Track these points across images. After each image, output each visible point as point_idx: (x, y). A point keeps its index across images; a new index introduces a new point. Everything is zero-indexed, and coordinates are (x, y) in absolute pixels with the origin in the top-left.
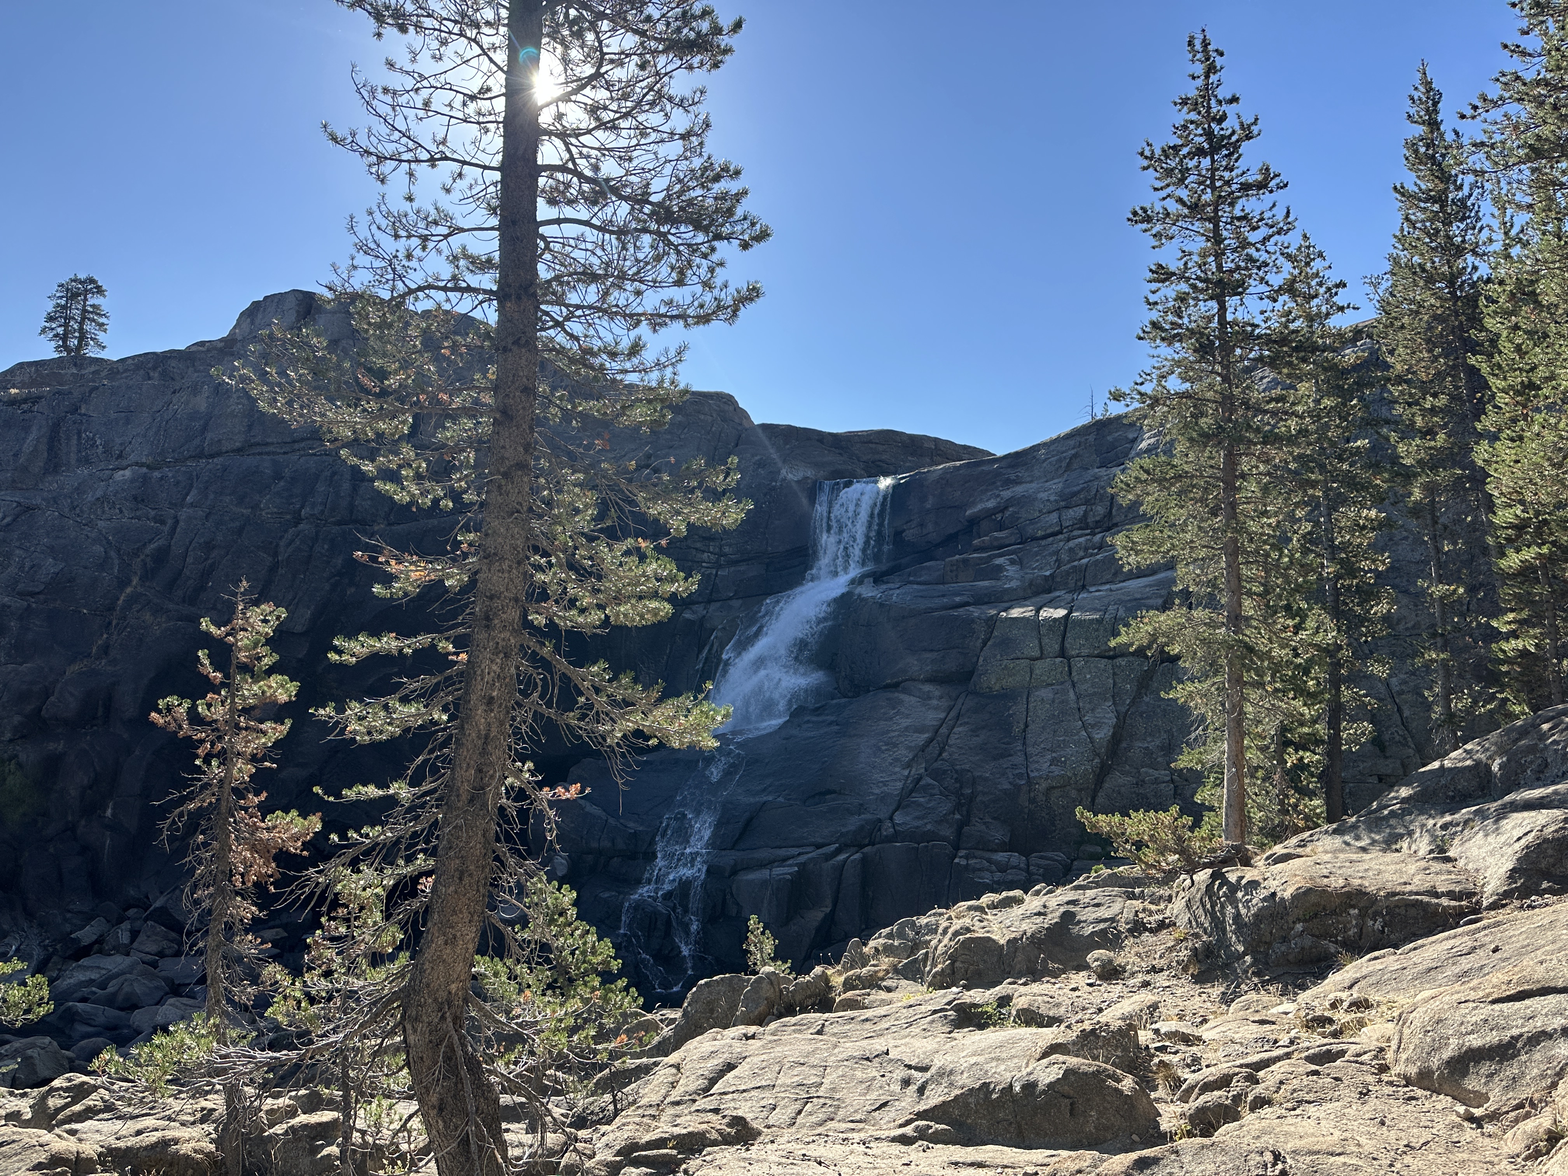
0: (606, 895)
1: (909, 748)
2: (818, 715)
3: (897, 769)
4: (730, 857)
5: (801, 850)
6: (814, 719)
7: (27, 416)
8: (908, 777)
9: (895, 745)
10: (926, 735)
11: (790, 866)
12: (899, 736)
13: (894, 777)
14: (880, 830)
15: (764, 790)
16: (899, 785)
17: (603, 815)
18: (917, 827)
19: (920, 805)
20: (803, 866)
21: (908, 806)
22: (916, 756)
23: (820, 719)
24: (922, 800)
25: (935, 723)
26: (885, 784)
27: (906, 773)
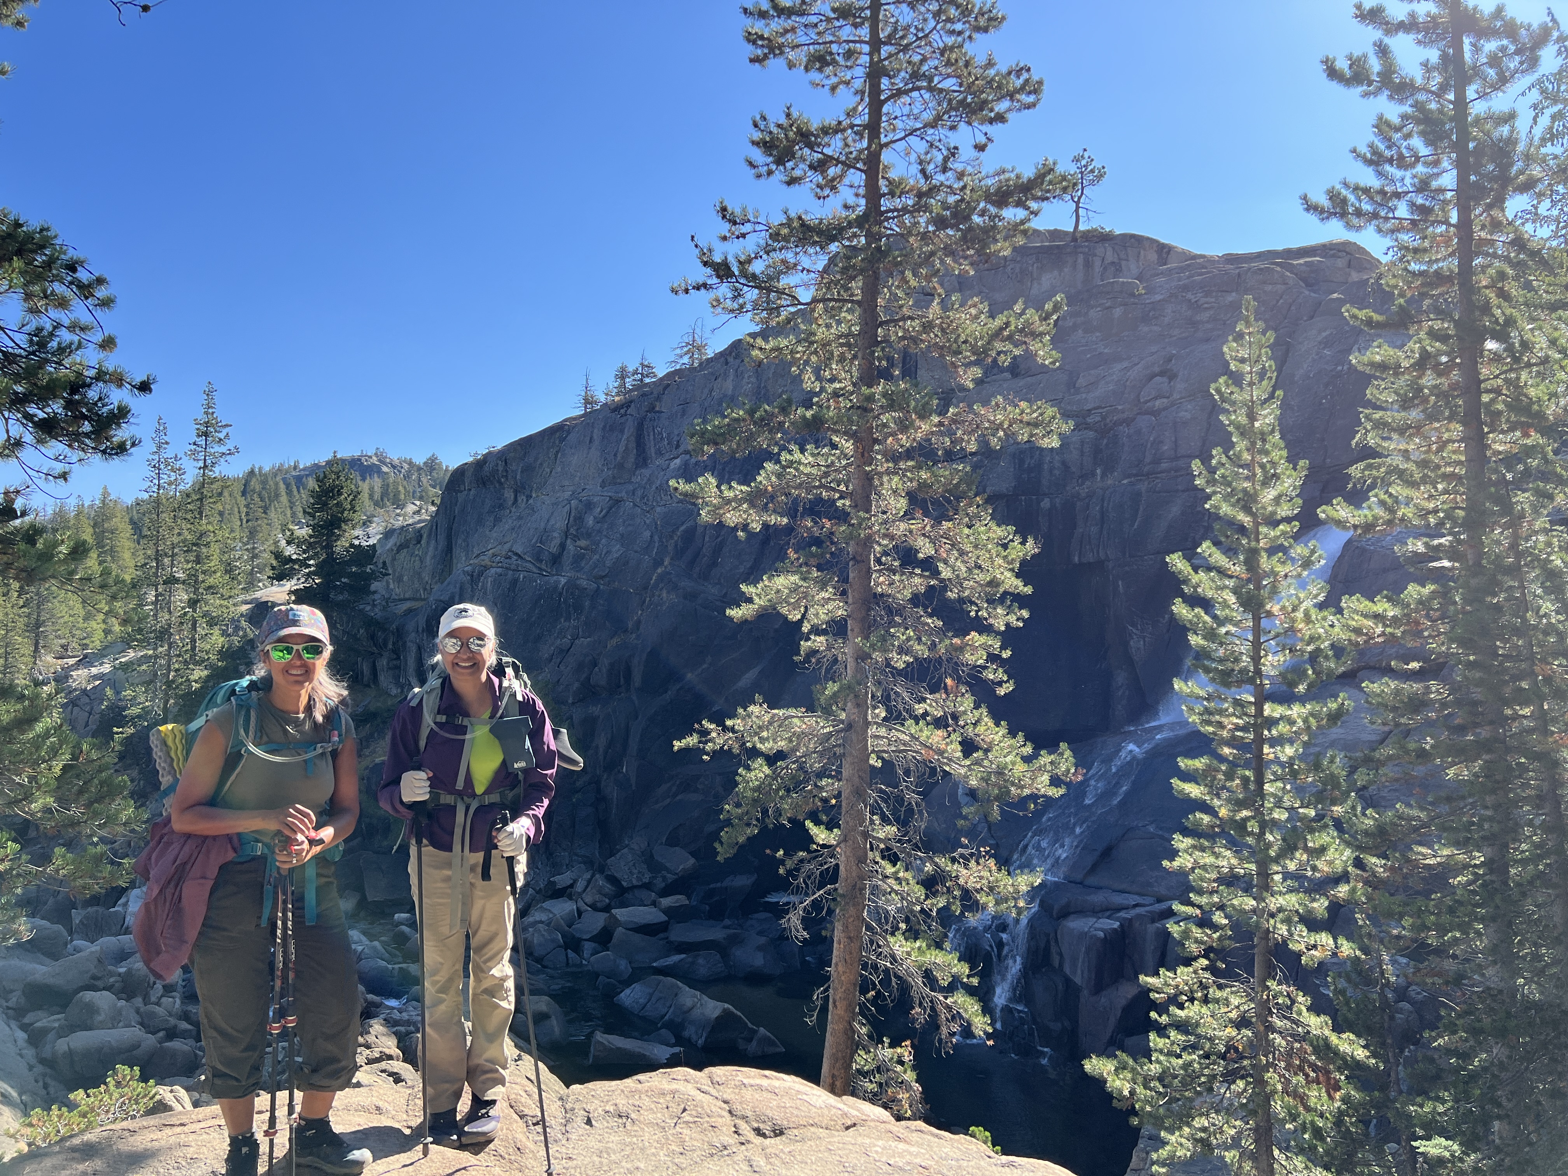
4: (1067, 894)
5: (1140, 900)
7: (623, 420)
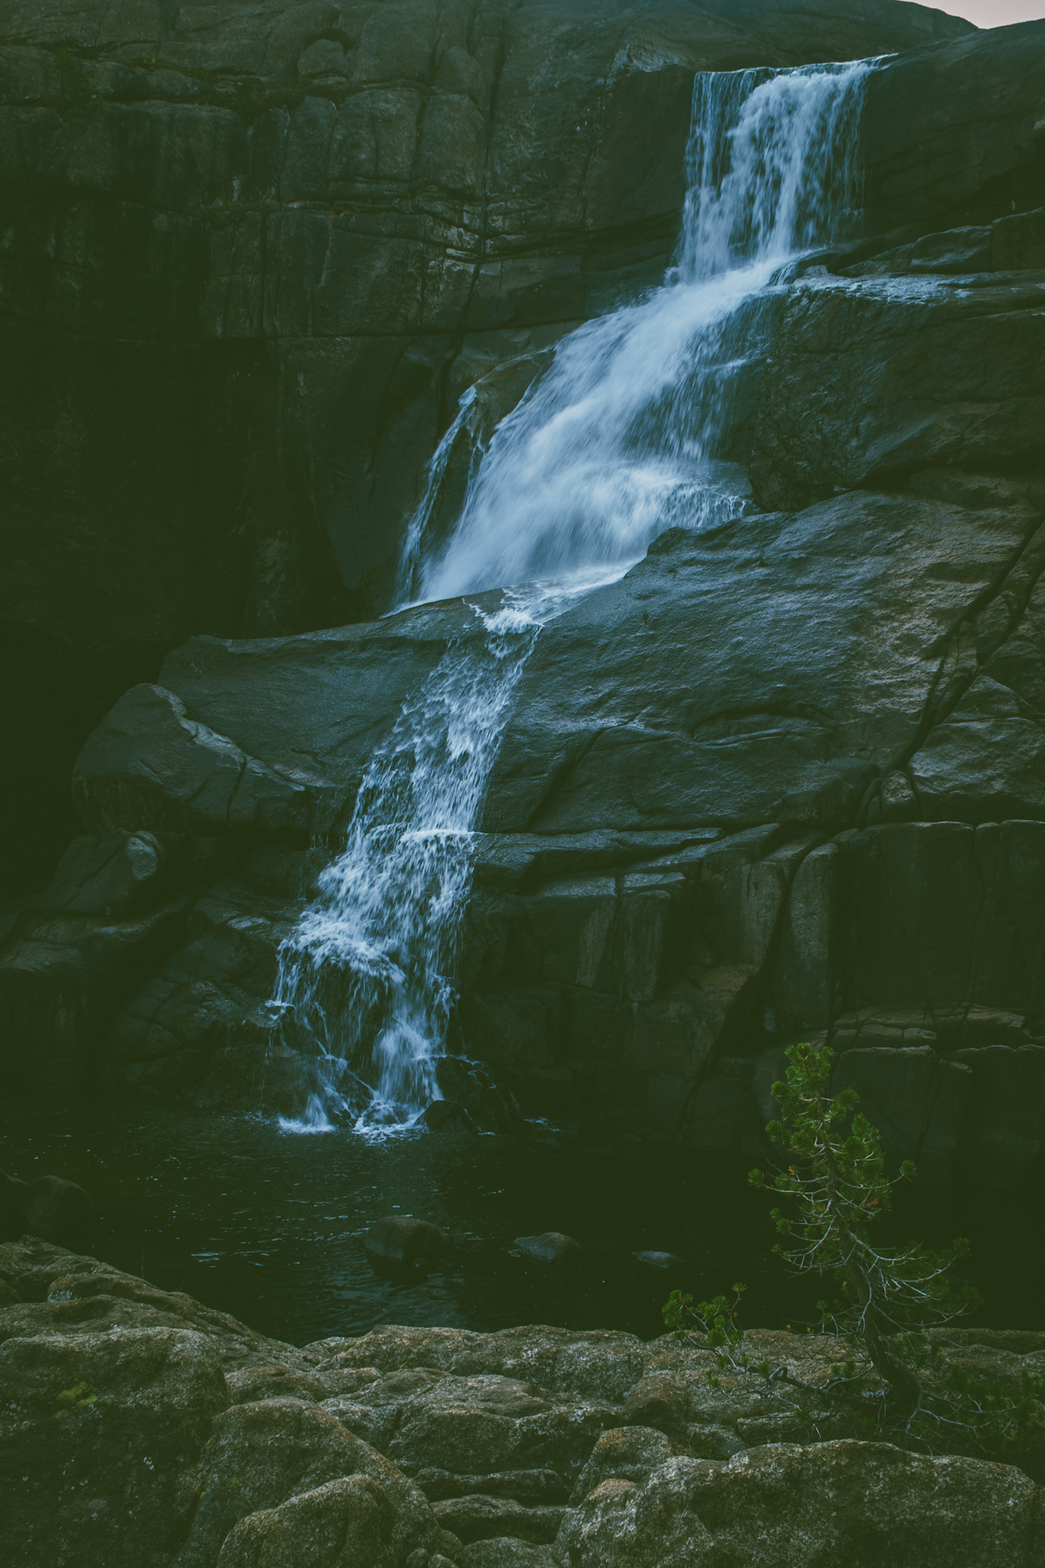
0: (245, 924)
1: (937, 614)
2: (714, 548)
3: (912, 660)
4: (521, 850)
5: (688, 835)
6: (706, 556)
8: (939, 675)
9: (905, 608)
10: (979, 585)
11: (664, 870)
12: (914, 586)
13: (907, 677)
14: (878, 792)
15: (597, 705)
16: (920, 693)
17: (236, 754)
18: (970, 787)
19: (972, 737)
20: (693, 869)
21: (944, 740)
22: (954, 631)
23: (721, 555)
24: (977, 726)
25: (997, 558)
26: (885, 691)
27: (934, 667)
